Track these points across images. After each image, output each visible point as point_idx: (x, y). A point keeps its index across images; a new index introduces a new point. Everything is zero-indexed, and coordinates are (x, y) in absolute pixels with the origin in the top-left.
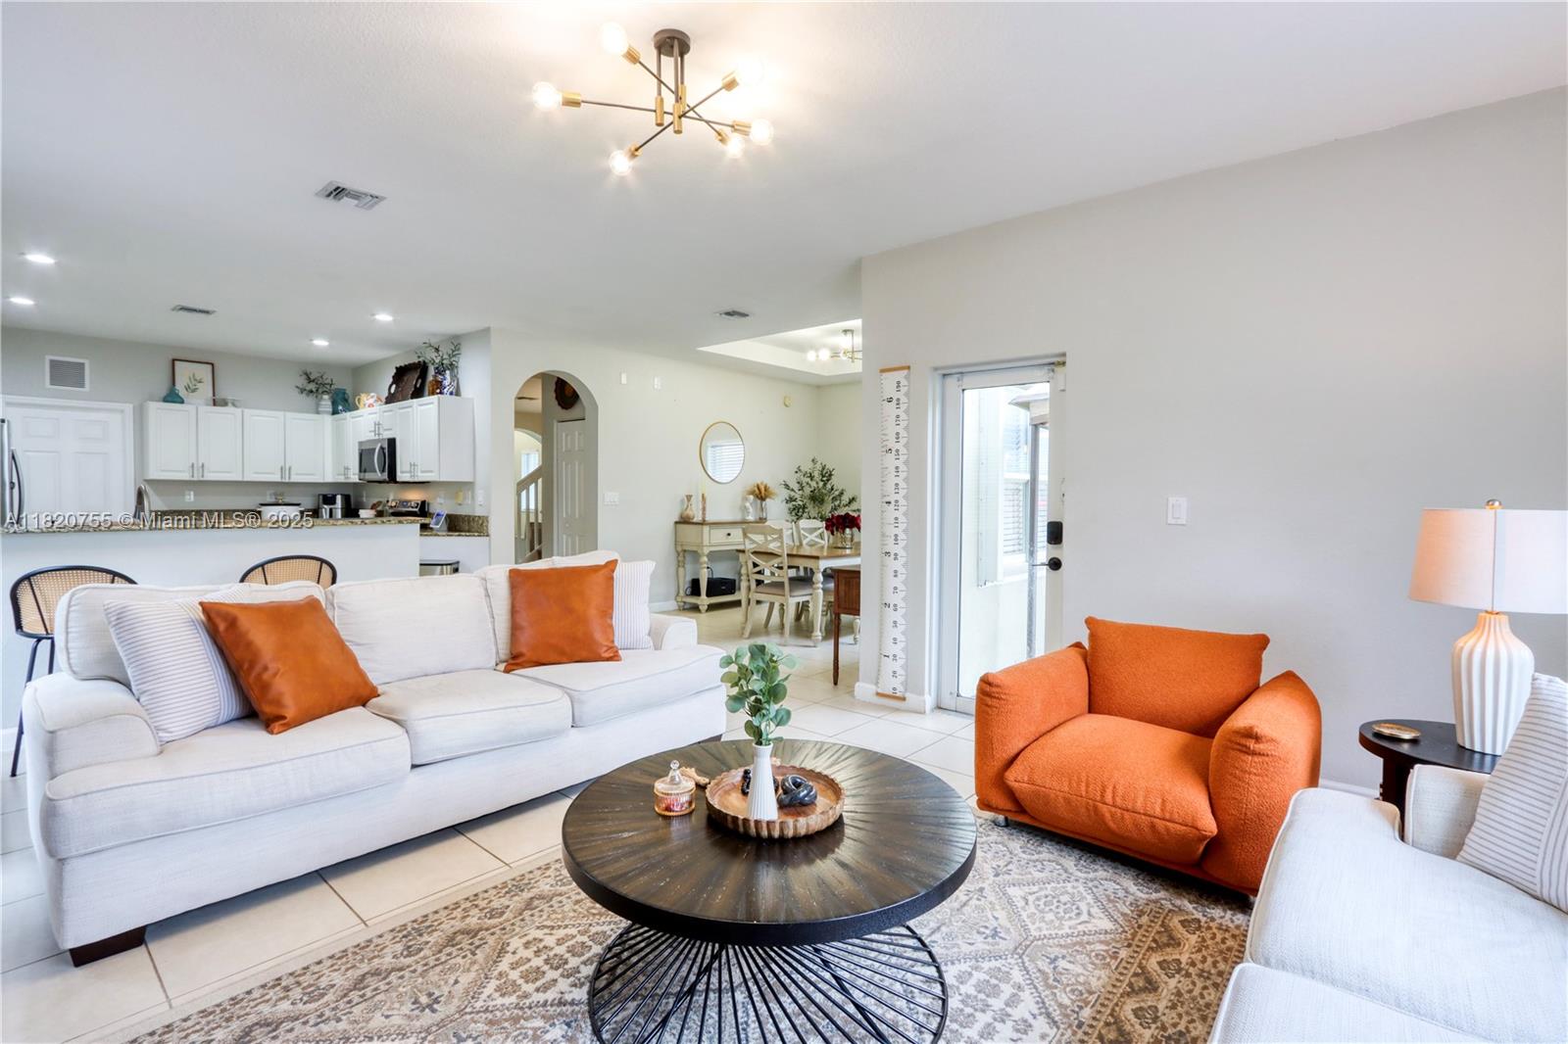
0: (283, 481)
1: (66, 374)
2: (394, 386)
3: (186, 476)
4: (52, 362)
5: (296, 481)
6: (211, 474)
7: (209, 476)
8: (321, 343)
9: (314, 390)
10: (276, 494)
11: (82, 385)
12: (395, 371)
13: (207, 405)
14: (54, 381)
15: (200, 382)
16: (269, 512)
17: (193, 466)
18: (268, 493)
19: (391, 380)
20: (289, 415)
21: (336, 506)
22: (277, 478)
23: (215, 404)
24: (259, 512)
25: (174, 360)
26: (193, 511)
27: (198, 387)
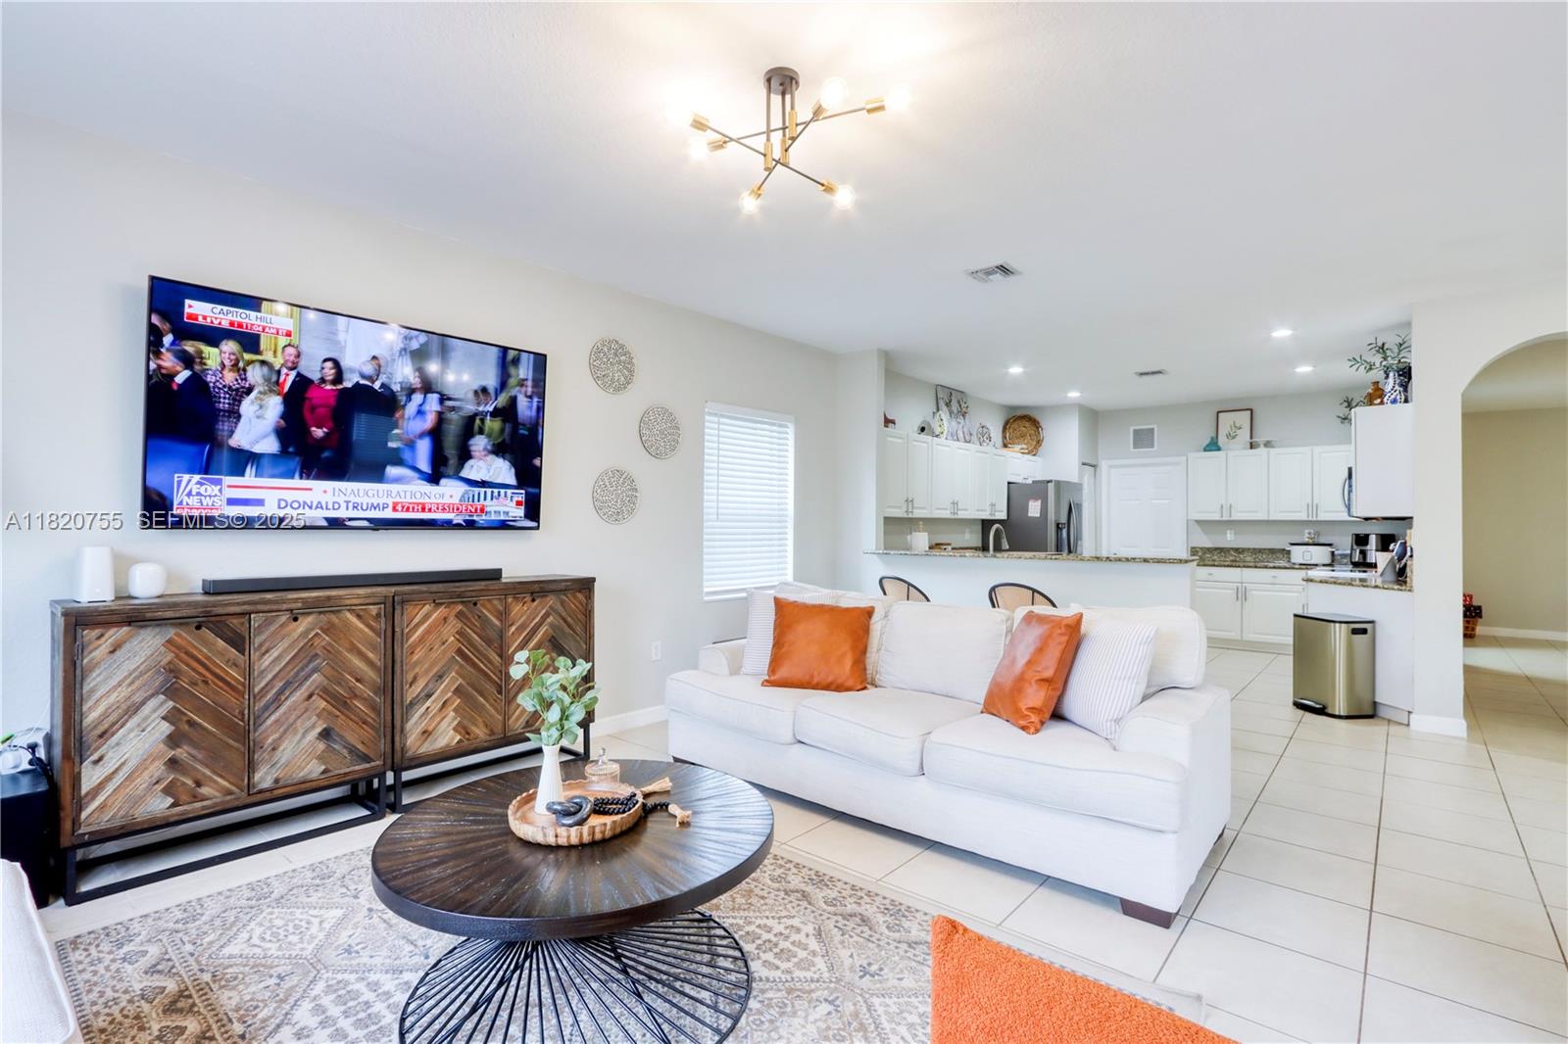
0: (1310, 519)
1: (1143, 438)
3: (1217, 516)
4: (1135, 431)
5: (1323, 519)
6: (1239, 514)
7: (1237, 516)
8: (1304, 369)
11: (1153, 446)
13: (1245, 449)
14: (1136, 446)
15: (1240, 428)
16: (1299, 555)
17: (1222, 506)
18: (1307, 531)
20: (1317, 449)
21: (1368, 547)
22: (1303, 516)
23: (1251, 448)
24: (1289, 552)
25: (1219, 412)
26: (1232, 549)
27: (1238, 432)
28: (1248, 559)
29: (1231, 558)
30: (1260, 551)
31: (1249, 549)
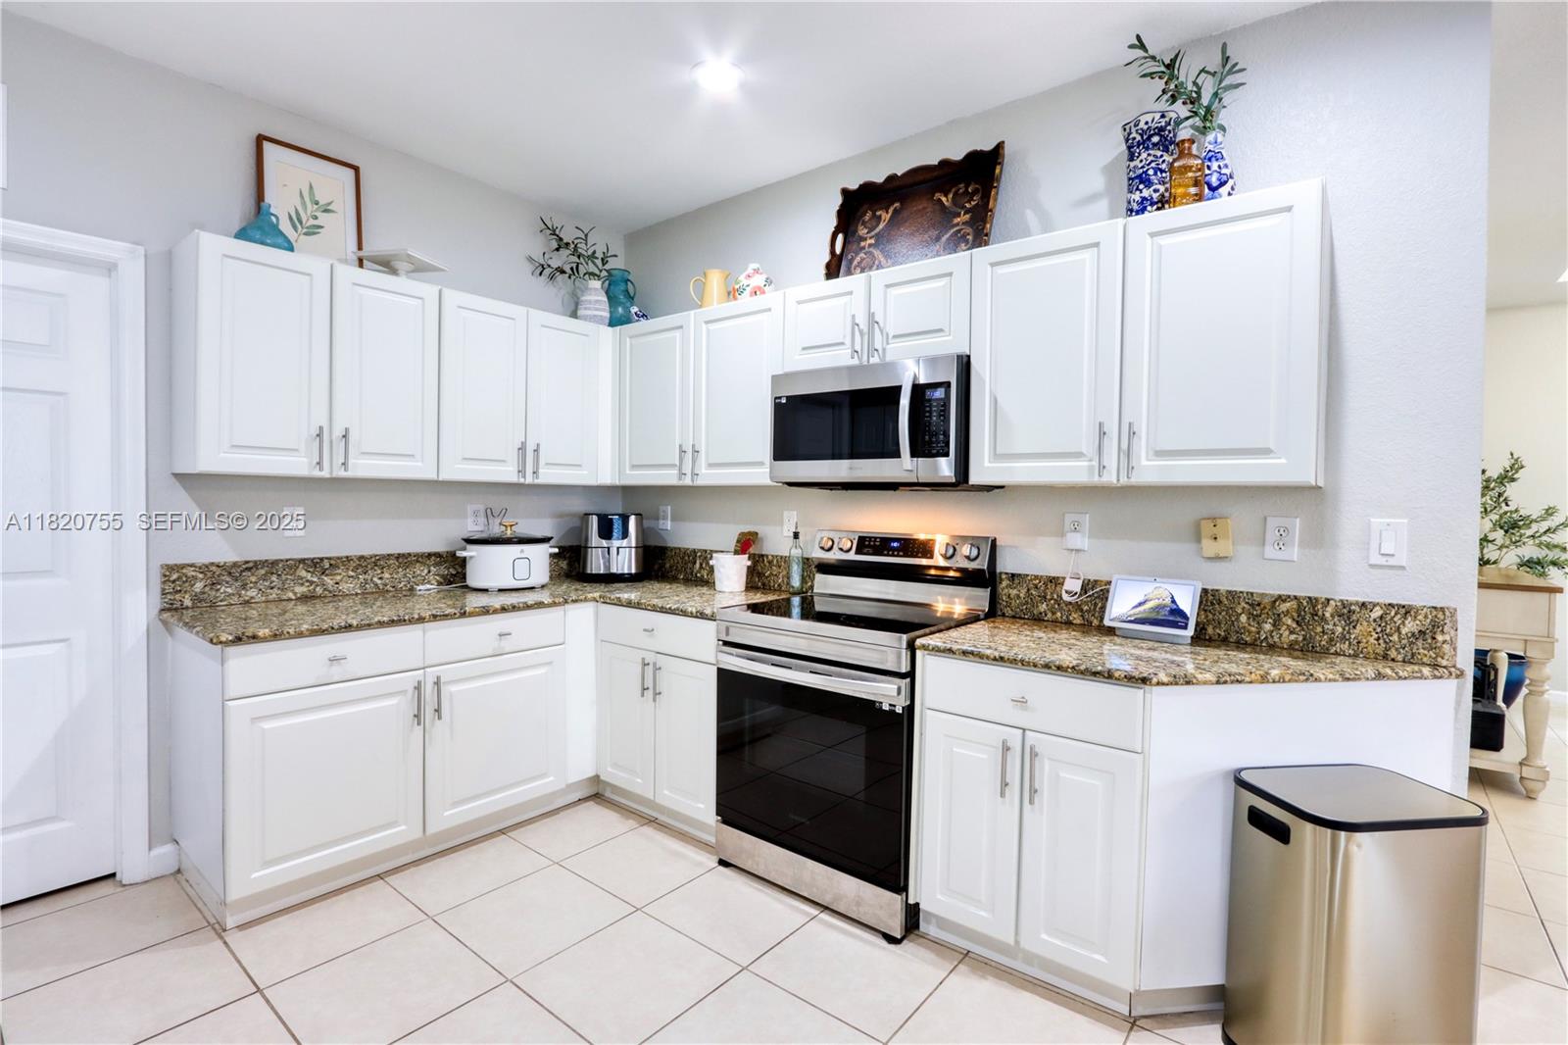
0: (522, 480)
2: (840, 237)
3: (299, 465)
7: (362, 467)
9: (567, 268)
10: (489, 513)
12: (839, 200)
13: (346, 264)
15: (326, 211)
16: (492, 567)
17: (318, 435)
18: (470, 509)
19: (834, 223)
20: (535, 316)
22: (508, 473)
23: (363, 266)
25: (260, 139)
26: (302, 561)
27: (323, 219)
28: (345, 587)
29: (300, 590)
30: (377, 562)
31: (348, 559)
